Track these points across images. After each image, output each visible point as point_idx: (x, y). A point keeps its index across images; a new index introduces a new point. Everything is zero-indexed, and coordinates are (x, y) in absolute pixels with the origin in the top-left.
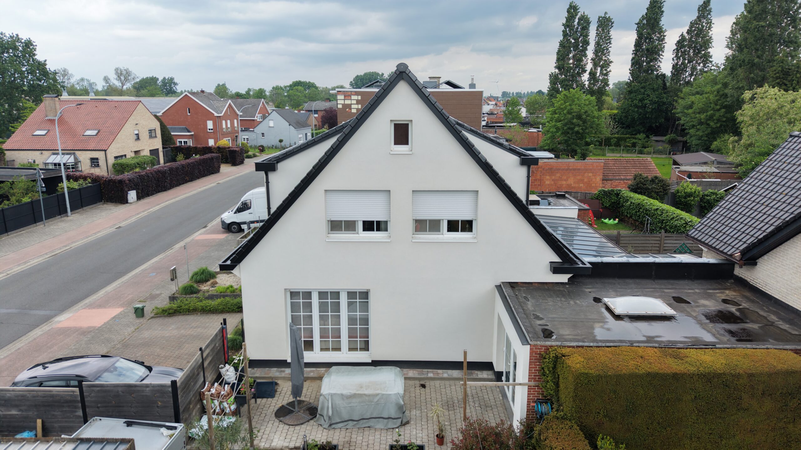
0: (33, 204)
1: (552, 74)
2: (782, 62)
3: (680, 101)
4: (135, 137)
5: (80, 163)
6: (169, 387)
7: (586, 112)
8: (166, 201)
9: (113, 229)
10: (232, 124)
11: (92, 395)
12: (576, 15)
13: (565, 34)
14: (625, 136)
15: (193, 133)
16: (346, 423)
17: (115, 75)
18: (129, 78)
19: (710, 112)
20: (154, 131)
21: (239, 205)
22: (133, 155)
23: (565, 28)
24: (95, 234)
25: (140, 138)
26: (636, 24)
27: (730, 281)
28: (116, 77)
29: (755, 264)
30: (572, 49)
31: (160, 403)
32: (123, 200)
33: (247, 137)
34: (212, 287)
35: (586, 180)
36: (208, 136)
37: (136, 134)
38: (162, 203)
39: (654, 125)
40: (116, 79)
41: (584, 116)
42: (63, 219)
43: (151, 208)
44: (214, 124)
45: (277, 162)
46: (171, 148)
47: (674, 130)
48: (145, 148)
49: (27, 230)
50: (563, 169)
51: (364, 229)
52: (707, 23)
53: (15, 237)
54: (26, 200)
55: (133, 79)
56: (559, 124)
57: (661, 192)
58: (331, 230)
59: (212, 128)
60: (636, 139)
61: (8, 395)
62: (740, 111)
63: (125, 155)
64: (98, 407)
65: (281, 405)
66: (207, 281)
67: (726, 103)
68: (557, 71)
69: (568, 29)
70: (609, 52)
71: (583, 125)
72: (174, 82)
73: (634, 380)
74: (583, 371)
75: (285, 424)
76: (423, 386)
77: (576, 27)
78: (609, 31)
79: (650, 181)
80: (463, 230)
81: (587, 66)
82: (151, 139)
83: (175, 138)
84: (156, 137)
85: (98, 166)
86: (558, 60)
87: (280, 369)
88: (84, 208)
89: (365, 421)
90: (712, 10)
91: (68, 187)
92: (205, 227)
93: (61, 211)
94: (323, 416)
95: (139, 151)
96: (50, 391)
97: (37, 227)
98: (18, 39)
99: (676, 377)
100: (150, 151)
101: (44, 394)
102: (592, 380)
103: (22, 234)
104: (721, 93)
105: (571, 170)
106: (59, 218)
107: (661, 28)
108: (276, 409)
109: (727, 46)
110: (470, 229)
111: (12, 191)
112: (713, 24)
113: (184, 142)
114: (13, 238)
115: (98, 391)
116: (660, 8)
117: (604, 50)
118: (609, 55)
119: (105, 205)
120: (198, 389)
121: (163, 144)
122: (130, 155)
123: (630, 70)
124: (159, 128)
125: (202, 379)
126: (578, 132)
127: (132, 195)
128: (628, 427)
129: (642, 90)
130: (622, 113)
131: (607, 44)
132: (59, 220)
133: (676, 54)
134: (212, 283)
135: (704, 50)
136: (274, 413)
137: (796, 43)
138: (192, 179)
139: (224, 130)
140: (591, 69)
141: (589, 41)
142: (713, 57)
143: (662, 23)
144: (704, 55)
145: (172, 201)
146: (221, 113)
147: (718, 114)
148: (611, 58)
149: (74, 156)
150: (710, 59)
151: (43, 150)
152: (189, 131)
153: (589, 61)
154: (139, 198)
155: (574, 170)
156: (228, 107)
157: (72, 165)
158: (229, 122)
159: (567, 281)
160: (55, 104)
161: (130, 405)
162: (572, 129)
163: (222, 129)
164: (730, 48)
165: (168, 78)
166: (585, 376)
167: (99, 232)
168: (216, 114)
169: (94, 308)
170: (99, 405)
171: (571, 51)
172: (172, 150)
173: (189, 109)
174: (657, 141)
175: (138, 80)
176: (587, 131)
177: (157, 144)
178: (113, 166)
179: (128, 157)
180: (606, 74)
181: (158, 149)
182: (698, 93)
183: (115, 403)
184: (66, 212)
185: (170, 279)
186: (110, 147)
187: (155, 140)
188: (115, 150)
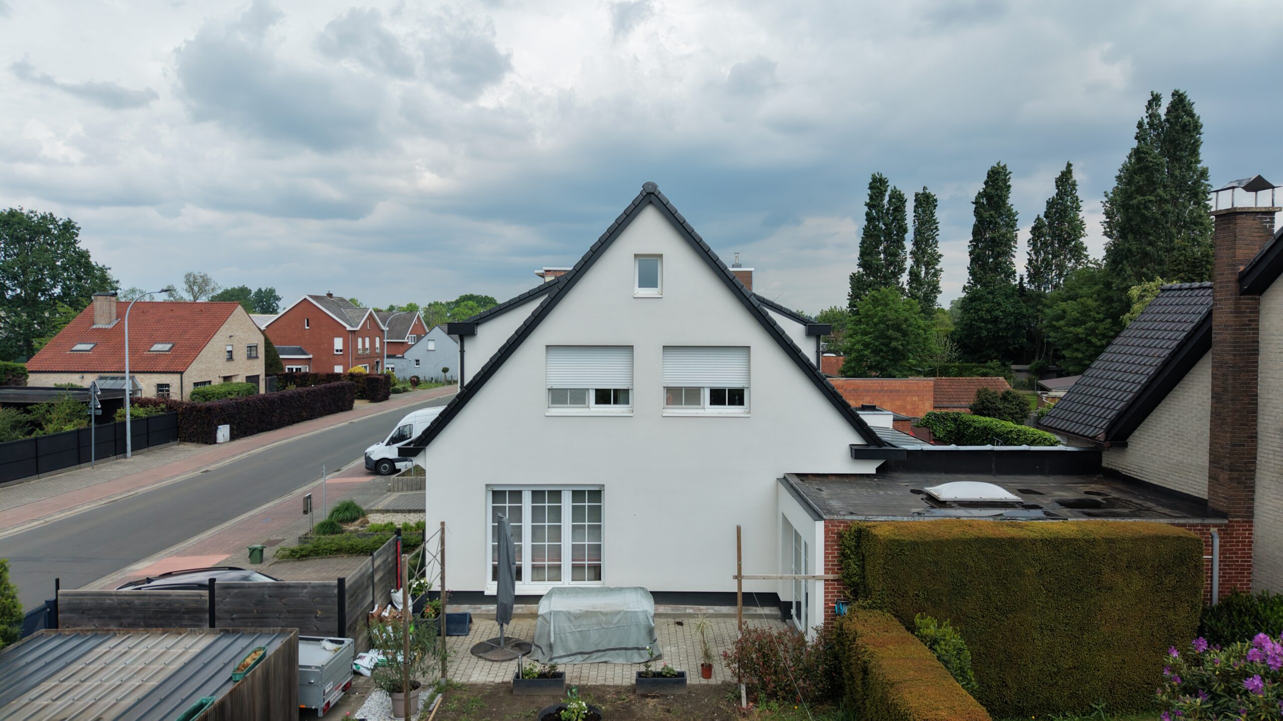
0: (80, 435)
1: (854, 274)
2: (1184, 249)
3: (1047, 310)
4: (226, 355)
5: (139, 392)
6: (334, 587)
7: (906, 320)
8: (274, 442)
9: (198, 473)
10: (372, 343)
11: (227, 600)
12: (886, 191)
13: (869, 218)
14: (969, 364)
15: (311, 356)
16: (572, 658)
17: (184, 284)
18: (207, 288)
19: (1089, 324)
20: (255, 348)
21: (393, 433)
22: (221, 381)
23: (869, 209)
24: (172, 477)
25: (234, 357)
26: (973, 203)
27: (1097, 476)
28: (185, 286)
29: (1126, 445)
30: (882, 238)
31: (319, 612)
32: (210, 439)
33: (393, 366)
34: (362, 527)
35: (909, 407)
36: (334, 359)
37: (229, 352)
38: (269, 444)
39: (1011, 348)
40: (186, 290)
41: (904, 326)
42: (119, 461)
43: (253, 449)
44: (345, 343)
45: (478, 324)
46: (278, 375)
47: (1043, 355)
48: (240, 373)
49: (68, 473)
50: (875, 391)
51: (598, 402)
52: (1073, 203)
53: (50, 480)
54: (69, 428)
55: (213, 290)
56: (867, 339)
57: (1017, 413)
58: (552, 403)
59: (341, 348)
60: (986, 367)
61: (108, 601)
62: (1128, 315)
63: (210, 382)
64: (233, 619)
65: (478, 642)
66: (355, 519)
67: (1111, 311)
68: (861, 270)
69: (874, 211)
70: (937, 242)
71: (902, 339)
72: (275, 296)
73: (960, 547)
74: (893, 537)
75: (486, 659)
76: (680, 624)
77: (886, 207)
78: (932, 214)
79: (1001, 399)
80: (732, 403)
81: (906, 263)
82: (250, 361)
83: (283, 363)
84: (257, 357)
85: (168, 396)
86: (862, 254)
87: (473, 606)
88: (151, 448)
89: (599, 654)
90: (1077, 183)
91: (131, 415)
92: (338, 470)
93: (118, 450)
94: (540, 648)
95: (231, 376)
96: (169, 595)
97: (82, 470)
98: (53, 220)
99: (1013, 542)
100: (247, 377)
101: (158, 600)
102: (905, 548)
103: (60, 477)
104: (1104, 295)
105: (886, 391)
106: (113, 460)
107: (1009, 210)
108: (471, 647)
109: (1105, 234)
110: (741, 403)
111: (50, 416)
112: (1081, 201)
113: (297, 369)
114: (46, 481)
115: (236, 595)
116: (1005, 181)
117: (928, 240)
118: (936, 247)
119: (182, 446)
120: (365, 609)
121: (266, 370)
122: (217, 381)
123: (968, 268)
124: (263, 345)
125: (371, 599)
126: (895, 349)
127: (223, 432)
128: (957, 614)
129: (990, 297)
130: (963, 329)
131: (932, 230)
132: (113, 462)
133: (1034, 246)
134: (362, 522)
135: (1073, 240)
136: (469, 650)
137: (1202, 224)
138: (312, 417)
139: (360, 352)
140: (912, 267)
141: (906, 228)
142: (1088, 249)
143: (1010, 201)
144: (1075, 246)
145: (283, 442)
146: (357, 327)
147: (1101, 326)
148: (940, 251)
149: (133, 381)
150: (1085, 253)
151: (85, 372)
152: (305, 354)
153: (908, 256)
154: (233, 437)
155: (891, 391)
156: (368, 318)
158: (367, 340)
159: (874, 472)
160: (110, 306)
161: (278, 615)
162: (887, 345)
163: (357, 350)
164: (1109, 237)
165: (266, 290)
166: (896, 544)
167: (177, 476)
168: (349, 328)
169: (185, 555)
170: (234, 616)
171: (881, 241)
172: (278, 378)
173: (308, 320)
174: (1018, 371)
175: (219, 292)
176: (910, 347)
177: (258, 368)
178: (191, 396)
179: (213, 384)
180: (936, 275)
181: (258, 376)
182: (1070, 298)
183: (258, 612)
184: (124, 451)
185: (302, 511)
186: (189, 368)
187: (255, 362)
188: (195, 372)
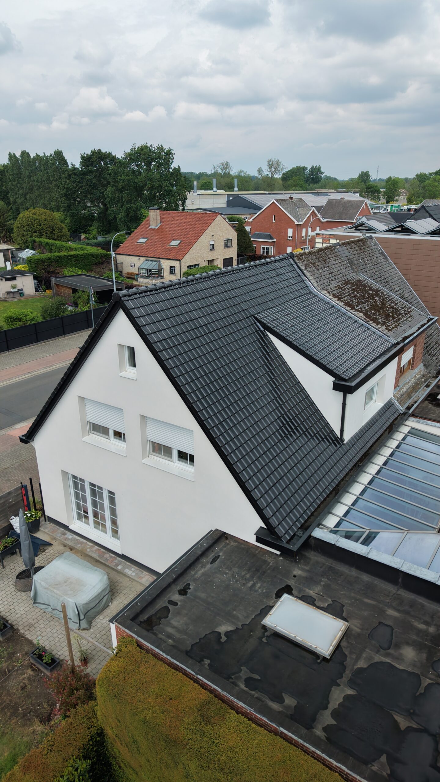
0: (88, 313)
4: (209, 247)
5: (163, 270)
10: (313, 231)
15: (275, 240)
16: (47, 606)
18: (279, 169)
20: (230, 241)
22: (206, 264)
25: (215, 248)
36: (287, 243)
37: (211, 245)
40: (268, 170)
44: (294, 233)
46: (247, 256)
48: (219, 257)
58: (93, 430)
59: (292, 236)
63: (199, 265)
82: (227, 249)
83: (257, 245)
84: (231, 246)
85: (175, 273)
87: (64, 531)
95: (213, 260)
100: (224, 259)
113: (266, 248)
121: (238, 254)
122: (203, 264)
124: (236, 238)
146: (303, 221)
149: (159, 263)
151: (140, 256)
152: (272, 238)
157: (156, 271)
158: (310, 229)
160: (156, 216)
163: (302, 237)
168: (296, 223)
173: (274, 216)
177: (232, 253)
179: (201, 266)
181: (232, 258)
186: (185, 257)
187: (230, 249)
188: (188, 260)
